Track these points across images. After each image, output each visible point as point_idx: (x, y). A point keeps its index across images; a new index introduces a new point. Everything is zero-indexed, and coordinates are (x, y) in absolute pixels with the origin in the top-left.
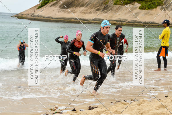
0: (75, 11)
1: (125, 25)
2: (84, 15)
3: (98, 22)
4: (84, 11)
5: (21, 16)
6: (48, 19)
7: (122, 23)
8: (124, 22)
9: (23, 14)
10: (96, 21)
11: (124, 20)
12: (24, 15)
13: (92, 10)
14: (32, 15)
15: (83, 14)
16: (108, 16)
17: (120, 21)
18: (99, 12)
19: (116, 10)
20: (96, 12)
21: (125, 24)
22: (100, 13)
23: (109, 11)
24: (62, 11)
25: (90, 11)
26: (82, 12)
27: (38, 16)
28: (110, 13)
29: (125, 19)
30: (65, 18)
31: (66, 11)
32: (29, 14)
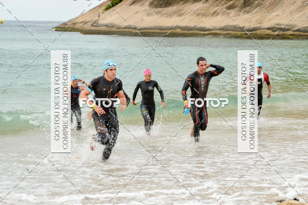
0: (183, 12)
1: (290, 37)
2: (201, 20)
3: (232, 32)
4: (202, 10)
5: (71, 26)
6: (127, 30)
7: (285, 33)
8: (288, 30)
9: (75, 22)
10: (227, 31)
11: (287, 27)
12: (77, 25)
13: (218, 8)
14: (94, 23)
15: (198, 17)
16: (254, 20)
17: (281, 29)
18: (233, 12)
19: (270, 6)
21: (291, 35)
22: (235, 13)
23: (256, 8)
24: (156, 13)
25: (214, 11)
26: (197, 12)
27: (107, 26)
28: (256, 12)
29: (290, 25)
30: (161, 27)
31: (163, 12)
32: (87, 22)
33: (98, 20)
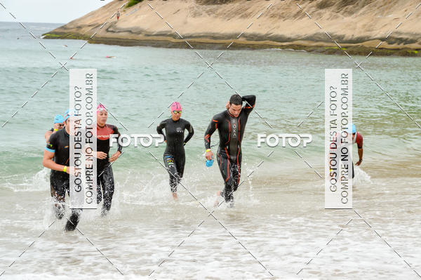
0: (249, 11)
1: (416, 52)
2: (277, 24)
3: (325, 44)
4: (278, 9)
5: (74, 30)
6: (161, 38)
7: (407, 46)
8: (412, 41)
9: (79, 24)
10: (317, 41)
11: (411, 38)
12: (83, 29)
13: (304, 5)
14: (110, 27)
15: (273, 20)
16: (360, 25)
17: (401, 40)
18: (326, 13)
19: (385, 4)
20: (319, 14)
21: (417, 50)
22: (331, 15)
23: (363, 6)
24: (207, 12)
25: (298, 9)
26: (272, 12)
27: (130, 31)
28: (363, 14)
29: (416, 34)
30: (213, 34)
31: (218, 11)
32: (99, 26)
33: (116, 23)
